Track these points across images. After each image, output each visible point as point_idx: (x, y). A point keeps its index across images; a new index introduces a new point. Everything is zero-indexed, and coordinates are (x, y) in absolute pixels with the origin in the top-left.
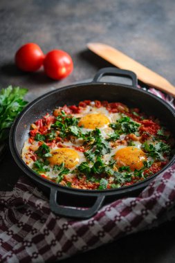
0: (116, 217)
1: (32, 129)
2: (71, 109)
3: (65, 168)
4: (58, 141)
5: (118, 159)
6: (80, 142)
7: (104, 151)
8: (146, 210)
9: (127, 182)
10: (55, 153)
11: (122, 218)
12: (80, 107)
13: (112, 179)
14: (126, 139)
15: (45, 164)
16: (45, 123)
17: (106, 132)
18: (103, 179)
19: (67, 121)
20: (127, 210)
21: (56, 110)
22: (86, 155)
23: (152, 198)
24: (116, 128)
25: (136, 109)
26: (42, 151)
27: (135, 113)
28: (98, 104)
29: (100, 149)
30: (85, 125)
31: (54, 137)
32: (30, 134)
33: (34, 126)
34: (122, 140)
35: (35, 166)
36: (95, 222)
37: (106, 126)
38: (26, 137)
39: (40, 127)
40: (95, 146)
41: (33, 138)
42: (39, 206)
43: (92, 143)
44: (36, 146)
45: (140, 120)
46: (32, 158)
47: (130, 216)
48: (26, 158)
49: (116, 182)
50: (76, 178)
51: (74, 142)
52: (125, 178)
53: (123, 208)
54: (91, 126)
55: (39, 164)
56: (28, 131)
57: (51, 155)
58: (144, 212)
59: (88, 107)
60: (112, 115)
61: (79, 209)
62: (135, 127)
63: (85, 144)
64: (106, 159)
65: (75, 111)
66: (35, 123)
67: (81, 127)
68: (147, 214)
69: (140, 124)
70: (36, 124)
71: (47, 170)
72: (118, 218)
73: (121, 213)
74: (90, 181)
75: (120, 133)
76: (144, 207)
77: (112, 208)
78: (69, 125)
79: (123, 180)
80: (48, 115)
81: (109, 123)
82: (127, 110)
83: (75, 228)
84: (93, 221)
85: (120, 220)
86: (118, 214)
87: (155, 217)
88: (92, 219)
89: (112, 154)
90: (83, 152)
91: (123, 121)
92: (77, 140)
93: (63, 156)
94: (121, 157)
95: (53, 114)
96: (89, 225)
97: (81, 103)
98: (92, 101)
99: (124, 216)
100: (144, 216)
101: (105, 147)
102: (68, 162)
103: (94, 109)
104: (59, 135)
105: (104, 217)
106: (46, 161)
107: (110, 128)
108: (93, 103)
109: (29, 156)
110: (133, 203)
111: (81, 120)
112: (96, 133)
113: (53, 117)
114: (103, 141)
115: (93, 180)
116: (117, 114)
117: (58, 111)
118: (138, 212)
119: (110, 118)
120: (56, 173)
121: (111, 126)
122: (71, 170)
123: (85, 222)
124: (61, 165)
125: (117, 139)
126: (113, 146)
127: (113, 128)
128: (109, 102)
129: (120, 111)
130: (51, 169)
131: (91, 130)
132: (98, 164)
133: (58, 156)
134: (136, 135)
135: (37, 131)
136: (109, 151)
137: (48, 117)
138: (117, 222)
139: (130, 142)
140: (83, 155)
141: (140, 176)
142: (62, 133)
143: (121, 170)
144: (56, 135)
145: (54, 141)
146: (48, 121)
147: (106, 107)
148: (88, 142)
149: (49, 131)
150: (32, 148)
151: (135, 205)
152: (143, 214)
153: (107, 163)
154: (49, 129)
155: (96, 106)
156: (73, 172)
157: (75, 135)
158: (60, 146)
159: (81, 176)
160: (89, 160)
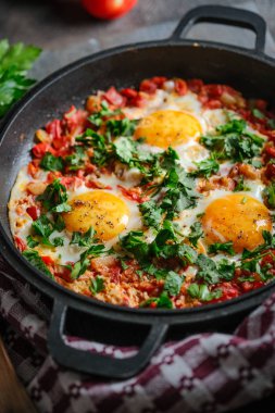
0: (183, 379)
1: (37, 141)
2: (123, 94)
3: (96, 241)
4: (88, 171)
5: (210, 223)
6: (134, 177)
7: (181, 202)
8: (250, 369)
9: (223, 280)
10: (78, 204)
11: (197, 382)
12: (142, 94)
13: (192, 272)
14: (231, 175)
15: (55, 228)
16: (66, 128)
17: (190, 156)
18: (172, 273)
19: (110, 127)
20: (210, 364)
21: (92, 98)
22: (144, 211)
23: (265, 344)
24: (213, 146)
25: (261, 102)
26: (52, 197)
27: (257, 113)
28: (181, 87)
29: (174, 197)
30: (149, 138)
31: (81, 162)
32: (33, 153)
33: (42, 135)
34: (224, 175)
35: (35, 232)
36: (138, 389)
37: (193, 143)
38: (24, 159)
39: (56, 138)
40: (165, 190)
41: (37, 161)
42: (27, 331)
43: (159, 180)
44: (41, 182)
45: (266, 129)
46: (31, 211)
47: (214, 379)
48: (17, 212)
49: (200, 280)
50: (117, 265)
51: (121, 177)
52: (220, 272)
53: (201, 359)
54: (160, 140)
55: (42, 228)
56: (30, 146)
57: (68, 208)
58: (245, 373)
59: (160, 93)
60: (208, 113)
61: (109, 350)
62: (254, 147)
63: (143, 182)
64: (184, 221)
65: (132, 102)
66: (44, 129)
67: (140, 140)
68: (251, 378)
69: (265, 138)
70: (47, 130)
71: (58, 242)
72: (187, 383)
73: (195, 370)
74: (146, 274)
75: (221, 159)
76: (245, 362)
77: (177, 358)
78: (115, 135)
79: (215, 276)
80: (74, 110)
81: (198, 135)
82: (242, 104)
83: (93, 398)
84: (133, 386)
85: (190, 388)
86: (189, 373)
87: (269, 384)
88: (133, 381)
89: (198, 210)
90: (139, 200)
91: (229, 131)
92: (127, 174)
93: (93, 213)
94: (216, 220)
95: (86, 107)
96: (123, 393)
97: (146, 82)
98: (169, 79)
99: (201, 378)
100: (245, 382)
101: (185, 194)
102: (103, 226)
103: (171, 98)
104: (92, 159)
105: (157, 378)
106: (59, 222)
107: (201, 148)
108: (170, 84)
109: (25, 206)
110: (223, 350)
111: (143, 125)
112: (169, 158)
113: (85, 114)
114: (182, 179)
115: (152, 270)
116: (218, 112)
117: (96, 99)
118: (233, 373)
119: (203, 122)
120: (76, 250)
121: (202, 141)
122: (108, 246)
123: (117, 387)
124: (88, 233)
125: (213, 173)
126: (202, 190)
127: (207, 147)
128: (205, 83)
129: (225, 105)
130: (66, 241)
131: (158, 150)
132: (165, 235)
133: (83, 211)
134: (254, 166)
135: (48, 148)
136: (192, 202)
137: (73, 115)
138: (184, 392)
139: (239, 182)
140: (136, 209)
141: (252, 269)
142: (97, 155)
143: (213, 251)
144: (85, 158)
145: (81, 173)
146: (72, 124)
147: (198, 92)
148: (151, 178)
149: (72, 149)
150: (31, 188)
151: (227, 355)
152: (241, 378)
153: (186, 232)
154: (74, 142)
155: (178, 92)
156: (111, 251)
157: (125, 163)
158: (92, 185)
159: (128, 260)
160: (148, 224)
